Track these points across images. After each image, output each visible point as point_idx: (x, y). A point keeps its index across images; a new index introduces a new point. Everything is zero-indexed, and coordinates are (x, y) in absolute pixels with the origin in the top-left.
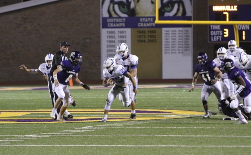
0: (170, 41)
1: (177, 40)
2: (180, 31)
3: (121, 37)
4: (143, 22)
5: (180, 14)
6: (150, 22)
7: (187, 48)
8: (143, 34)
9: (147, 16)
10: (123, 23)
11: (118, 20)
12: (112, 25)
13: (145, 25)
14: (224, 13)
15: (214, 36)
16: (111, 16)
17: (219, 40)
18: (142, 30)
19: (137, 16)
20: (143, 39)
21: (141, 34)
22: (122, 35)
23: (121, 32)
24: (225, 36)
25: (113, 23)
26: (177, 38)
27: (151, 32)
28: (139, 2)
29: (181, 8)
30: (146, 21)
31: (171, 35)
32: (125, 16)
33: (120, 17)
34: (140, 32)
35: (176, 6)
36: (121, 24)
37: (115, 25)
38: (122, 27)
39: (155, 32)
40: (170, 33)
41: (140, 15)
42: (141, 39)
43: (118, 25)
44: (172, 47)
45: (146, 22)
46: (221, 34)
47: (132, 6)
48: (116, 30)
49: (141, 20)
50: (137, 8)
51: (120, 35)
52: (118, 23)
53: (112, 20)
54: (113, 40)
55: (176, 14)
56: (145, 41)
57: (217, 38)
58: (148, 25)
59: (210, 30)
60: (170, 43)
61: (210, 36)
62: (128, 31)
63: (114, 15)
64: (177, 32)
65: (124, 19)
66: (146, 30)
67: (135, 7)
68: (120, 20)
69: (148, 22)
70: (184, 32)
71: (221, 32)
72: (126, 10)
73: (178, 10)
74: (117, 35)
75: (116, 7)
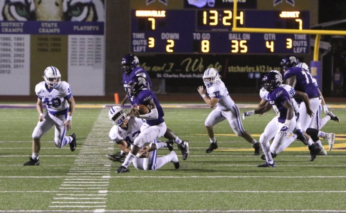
0: (78, 50)
1: (86, 50)
2: (90, 39)
3: (18, 44)
4: (46, 28)
5: (90, 19)
6: (54, 28)
7: (97, 59)
8: (45, 42)
9: (50, 20)
10: (20, 27)
11: (14, 25)
12: (6, 30)
13: (47, 31)
14: (150, 19)
15: (136, 46)
16: (5, 19)
17: (142, 50)
18: (43, 36)
19: (38, 20)
20: (45, 48)
21: (43, 42)
22: (19, 42)
23: (18, 39)
24: (150, 46)
25: (9, 27)
26: (86, 47)
27: (55, 39)
28: (41, 4)
29: (92, 12)
30: (49, 26)
31: (78, 44)
32: (24, 19)
33: (17, 21)
34: (41, 39)
35: (86, 10)
36: (18, 30)
37: (10, 30)
38: (19, 33)
39: (60, 39)
40: (78, 41)
41: (42, 19)
42: (42, 47)
43: (14, 30)
44: (80, 58)
45: (49, 28)
46: (145, 44)
47: (32, 7)
48: (12, 36)
49: (43, 25)
50: (39, 10)
51: (16, 42)
52: (15, 28)
53: (7, 24)
54: (8, 47)
55: (85, 19)
56: (47, 50)
57: (141, 49)
58: (51, 31)
59: (132, 39)
60: (78, 53)
61: (132, 46)
62: (27, 38)
63: (10, 18)
64: (86, 41)
65: (22, 24)
66: (49, 37)
67: (36, 9)
68: (18, 25)
69: (51, 28)
70: (95, 41)
71: (145, 41)
72: (24, 12)
73: (88, 14)
74: (13, 42)
75: (13, 9)
